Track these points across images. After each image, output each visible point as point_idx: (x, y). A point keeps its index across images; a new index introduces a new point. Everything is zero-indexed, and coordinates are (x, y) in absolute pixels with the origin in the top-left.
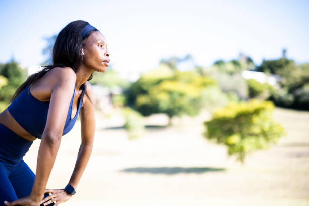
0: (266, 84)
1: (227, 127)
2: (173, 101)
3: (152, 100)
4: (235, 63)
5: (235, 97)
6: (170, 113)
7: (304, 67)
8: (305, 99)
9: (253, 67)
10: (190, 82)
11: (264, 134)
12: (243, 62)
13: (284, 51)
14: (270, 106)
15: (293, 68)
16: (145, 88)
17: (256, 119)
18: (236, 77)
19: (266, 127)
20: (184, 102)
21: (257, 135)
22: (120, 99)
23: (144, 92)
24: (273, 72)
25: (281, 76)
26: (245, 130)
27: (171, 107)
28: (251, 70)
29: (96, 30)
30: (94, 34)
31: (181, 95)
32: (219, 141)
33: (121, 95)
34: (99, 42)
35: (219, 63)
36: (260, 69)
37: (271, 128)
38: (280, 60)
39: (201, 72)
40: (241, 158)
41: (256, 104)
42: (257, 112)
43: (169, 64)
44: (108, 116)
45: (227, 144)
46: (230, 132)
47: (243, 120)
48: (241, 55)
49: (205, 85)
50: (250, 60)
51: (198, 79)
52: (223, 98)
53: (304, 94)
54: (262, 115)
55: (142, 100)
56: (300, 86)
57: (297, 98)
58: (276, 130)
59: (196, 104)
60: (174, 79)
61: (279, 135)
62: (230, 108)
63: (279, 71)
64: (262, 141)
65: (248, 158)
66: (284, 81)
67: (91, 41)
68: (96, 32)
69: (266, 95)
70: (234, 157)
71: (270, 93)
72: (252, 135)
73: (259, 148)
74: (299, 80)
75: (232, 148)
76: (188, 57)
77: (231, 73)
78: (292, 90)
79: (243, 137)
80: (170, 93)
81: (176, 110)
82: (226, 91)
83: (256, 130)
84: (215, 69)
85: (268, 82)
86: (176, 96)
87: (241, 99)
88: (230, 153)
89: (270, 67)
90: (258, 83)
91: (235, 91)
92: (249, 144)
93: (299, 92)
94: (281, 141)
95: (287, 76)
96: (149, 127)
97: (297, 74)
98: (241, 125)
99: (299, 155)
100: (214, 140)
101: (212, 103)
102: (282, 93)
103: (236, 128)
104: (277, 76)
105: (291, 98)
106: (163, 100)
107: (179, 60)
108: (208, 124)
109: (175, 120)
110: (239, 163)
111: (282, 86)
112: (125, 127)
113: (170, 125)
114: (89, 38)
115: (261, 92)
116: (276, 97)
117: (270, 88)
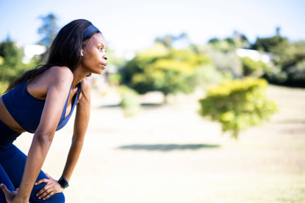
0: (260, 62)
1: (221, 104)
2: (168, 79)
3: (147, 78)
4: (230, 41)
5: (229, 75)
6: (165, 91)
7: (297, 45)
8: (298, 76)
9: (247, 45)
10: (185, 60)
11: (258, 111)
12: (237, 40)
13: (278, 30)
14: (264, 83)
15: (287, 46)
16: (140, 66)
17: (250, 97)
18: (231, 56)
19: (260, 104)
20: (179, 80)
21: (250, 113)
22: (116, 78)
23: (140, 71)
24: (266, 50)
25: (275, 53)
26: (239, 107)
27: (167, 85)
28: (245, 48)
29: (98, 32)
30: (96, 36)
31: (177, 73)
32: (214, 118)
33: (117, 74)
34: (100, 45)
35: (213, 41)
36: (254, 47)
37: (264, 105)
38: (274, 38)
39: (196, 50)
40: (235, 135)
41: (249, 81)
42: (250, 89)
43: (164, 42)
44: (104, 95)
45: (222, 121)
46: (224, 110)
47: (237, 98)
48: (235, 33)
49: (199, 63)
50: (244, 38)
51: (193, 57)
52: (217, 76)
53: (298, 72)
54: (256, 92)
55: (138, 78)
56: (293, 63)
57: (290, 76)
58: (269, 108)
59: (191, 82)
60: (169, 57)
61: (272, 112)
62: (224, 86)
63: (273, 49)
64: (255, 118)
65: (241, 135)
66: (278, 59)
67: (92, 43)
68: (98, 34)
69: (260, 72)
70: (229, 134)
71: (264, 71)
72: (245, 112)
73: (253, 124)
74: (292, 58)
75: (226, 126)
76: (183, 36)
77: (225, 52)
78: (286, 67)
79: (237, 114)
80: (165, 71)
81: (172, 88)
82: (220, 69)
83: (250, 107)
84: (209, 47)
85: (262, 60)
86: (171, 74)
87: (235, 77)
88: (224, 130)
89: (264, 45)
90: (252, 61)
91: (230, 69)
92: (242, 121)
93: (292, 70)
94: (274, 117)
95: (280, 54)
96: (145, 105)
97: (291, 52)
98: (235, 103)
99: (292, 132)
100: (208, 117)
101: (207, 81)
102: (276, 71)
103: (230, 105)
104: (271, 54)
105: (284, 76)
106: (159, 78)
107: (174, 39)
108: (203, 102)
109: (171, 98)
110: (233, 140)
111: (276, 64)
112: (121, 105)
113: (165, 103)
114: (90, 40)
115: (255, 70)
116: (270, 75)
117: (264, 66)
